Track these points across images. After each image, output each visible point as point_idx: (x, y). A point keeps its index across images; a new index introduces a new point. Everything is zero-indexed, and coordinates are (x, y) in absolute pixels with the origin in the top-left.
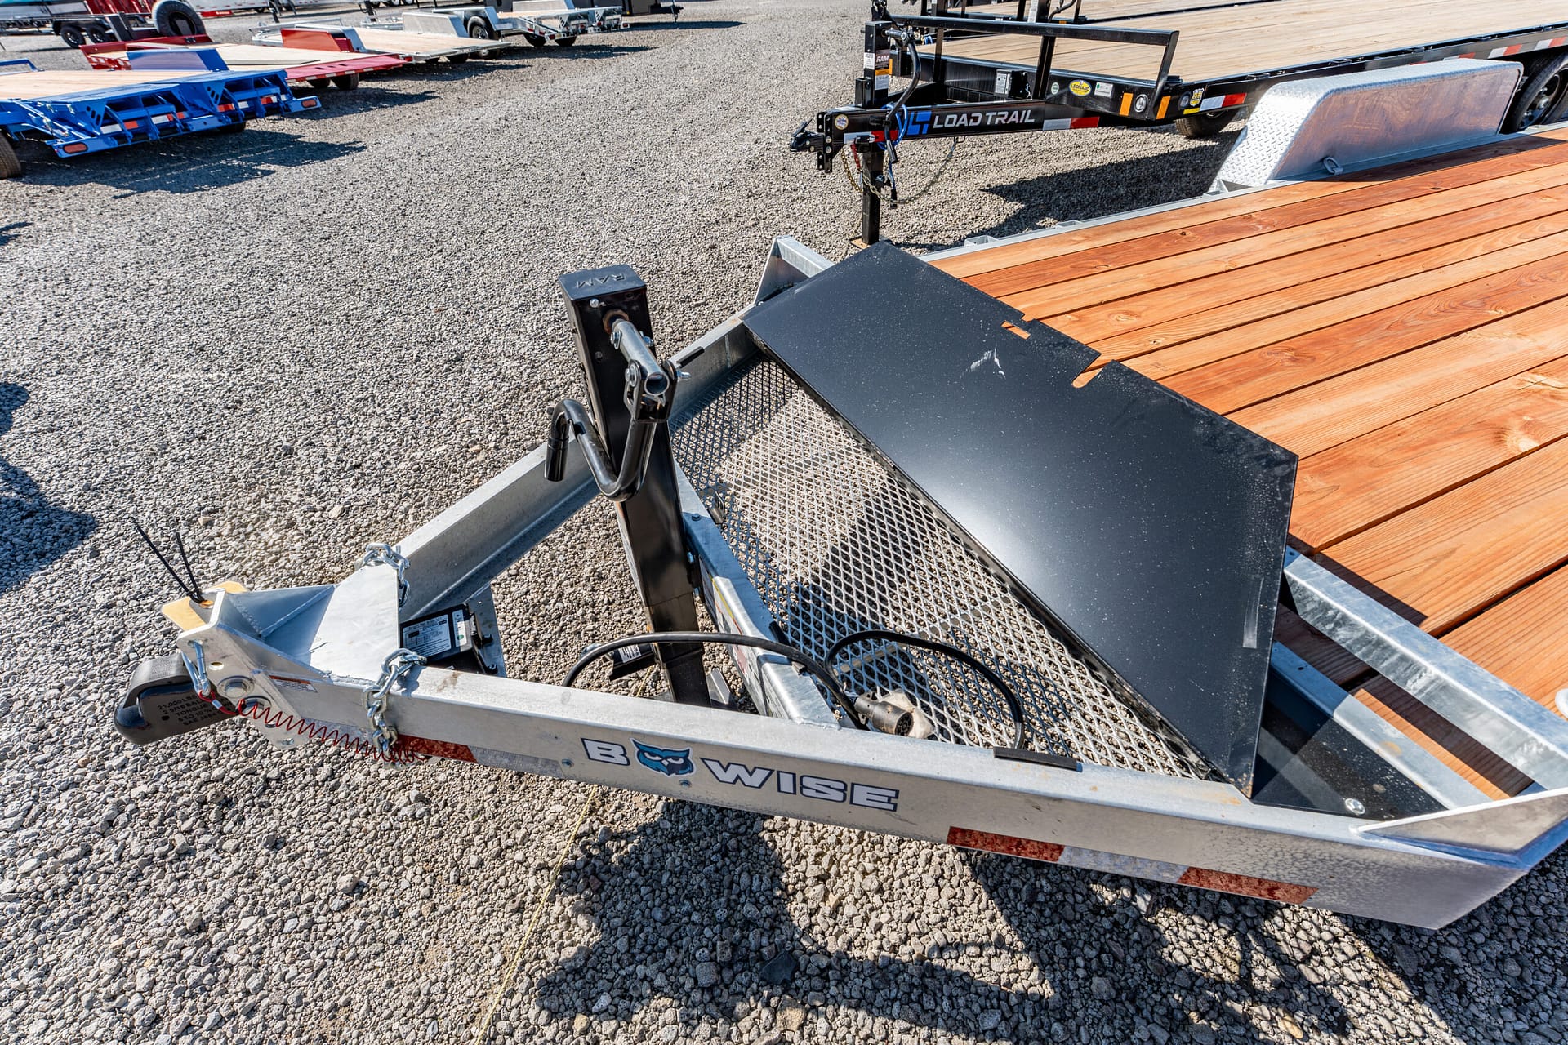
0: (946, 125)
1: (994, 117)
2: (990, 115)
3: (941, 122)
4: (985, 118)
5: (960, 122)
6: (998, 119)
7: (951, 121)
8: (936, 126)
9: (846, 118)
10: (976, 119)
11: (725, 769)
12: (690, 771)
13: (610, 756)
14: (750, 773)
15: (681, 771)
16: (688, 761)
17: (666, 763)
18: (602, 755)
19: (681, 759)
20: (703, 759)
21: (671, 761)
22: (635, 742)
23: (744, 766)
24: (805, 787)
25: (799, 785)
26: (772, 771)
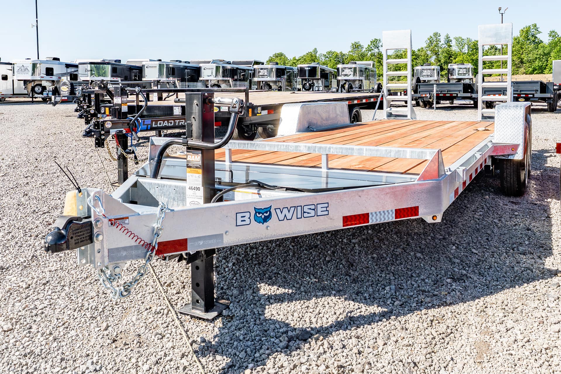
0: (159, 126)
1: (179, 122)
2: (177, 121)
3: (156, 124)
4: (175, 123)
5: (164, 124)
6: (180, 123)
7: (160, 124)
8: (154, 126)
9: (110, 123)
10: (171, 123)
11: (282, 212)
12: (270, 219)
13: (245, 221)
14: (289, 212)
15: (268, 220)
16: (270, 213)
17: (263, 217)
18: (242, 221)
19: (268, 212)
20: (275, 209)
21: (265, 214)
22: (255, 208)
23: (287, 208)
24: (304, 212)
25: (303, 212)
26: (295, 207)
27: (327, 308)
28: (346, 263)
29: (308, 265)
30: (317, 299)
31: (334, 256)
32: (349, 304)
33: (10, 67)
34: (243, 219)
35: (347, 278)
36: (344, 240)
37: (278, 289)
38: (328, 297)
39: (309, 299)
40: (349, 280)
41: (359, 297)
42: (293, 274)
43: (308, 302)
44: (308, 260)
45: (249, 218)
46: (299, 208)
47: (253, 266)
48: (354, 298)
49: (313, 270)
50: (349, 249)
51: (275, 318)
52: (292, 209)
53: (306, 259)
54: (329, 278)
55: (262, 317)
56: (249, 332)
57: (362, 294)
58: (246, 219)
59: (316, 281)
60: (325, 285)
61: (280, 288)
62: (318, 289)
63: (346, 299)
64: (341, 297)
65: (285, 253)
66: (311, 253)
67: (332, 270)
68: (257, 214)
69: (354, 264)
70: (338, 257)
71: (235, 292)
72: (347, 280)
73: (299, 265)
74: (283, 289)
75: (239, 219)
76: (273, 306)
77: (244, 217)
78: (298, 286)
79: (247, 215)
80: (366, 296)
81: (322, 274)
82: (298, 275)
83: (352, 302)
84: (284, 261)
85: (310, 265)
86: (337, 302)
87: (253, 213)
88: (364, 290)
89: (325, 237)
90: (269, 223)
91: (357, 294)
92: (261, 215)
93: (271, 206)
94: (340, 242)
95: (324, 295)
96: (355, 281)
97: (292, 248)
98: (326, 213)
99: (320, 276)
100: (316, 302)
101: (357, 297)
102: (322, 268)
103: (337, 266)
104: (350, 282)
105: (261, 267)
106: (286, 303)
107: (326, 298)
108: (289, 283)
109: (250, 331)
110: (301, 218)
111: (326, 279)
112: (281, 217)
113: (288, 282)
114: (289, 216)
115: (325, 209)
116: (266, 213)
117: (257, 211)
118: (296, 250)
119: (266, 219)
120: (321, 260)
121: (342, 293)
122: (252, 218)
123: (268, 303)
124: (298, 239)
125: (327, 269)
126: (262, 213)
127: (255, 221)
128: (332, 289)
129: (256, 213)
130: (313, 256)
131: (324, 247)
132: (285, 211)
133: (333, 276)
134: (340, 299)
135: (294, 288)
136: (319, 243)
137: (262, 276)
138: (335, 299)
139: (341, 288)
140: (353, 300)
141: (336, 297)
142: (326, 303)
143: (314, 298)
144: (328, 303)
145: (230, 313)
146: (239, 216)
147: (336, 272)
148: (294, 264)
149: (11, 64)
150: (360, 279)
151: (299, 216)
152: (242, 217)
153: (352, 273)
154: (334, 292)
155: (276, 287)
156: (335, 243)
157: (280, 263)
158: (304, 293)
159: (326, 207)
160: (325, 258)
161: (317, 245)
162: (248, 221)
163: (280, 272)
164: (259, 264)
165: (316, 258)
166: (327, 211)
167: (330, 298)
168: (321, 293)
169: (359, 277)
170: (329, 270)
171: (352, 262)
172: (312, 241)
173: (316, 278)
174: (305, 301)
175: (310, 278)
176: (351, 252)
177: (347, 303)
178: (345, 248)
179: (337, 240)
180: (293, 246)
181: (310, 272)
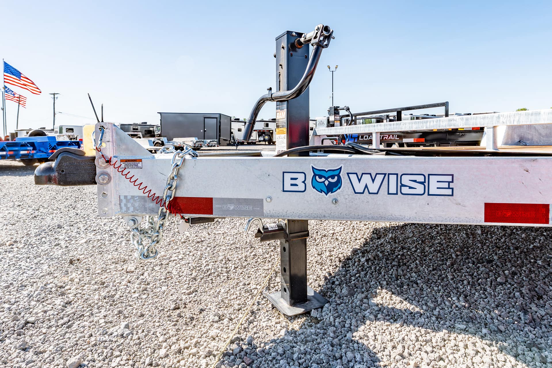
11: (359, 180)
12: (339, 188)
13: (296, 185)
14: (373, 181)
15: (335, 189)
16: (339, 178)
17: (327, 183)
18: (292, 185)
19: (336, 178)
20: (348, 174)
21: (330, 180)
22: (313, 168)
23: (370, 174)
24: (402, 185)
25: (399, 184)
26: (385, 174)
27: (460, 353)
28: (528, 292)
29: (465, 282)
30: (450, 332)
31: (513, 278)
32: (505, 361)
33: (315, 122)
34: (294, 182)
35: (519, 315)
36: (538, 262)
37: (401, 302)
38: (470, 335)
39: (436, 330)
40: (522, 318)
41: (530, 354)
42: (436, 288)
43: (434, 334)
44: (470, 275)
45: (304, 182)
46: (393, 178)
47: (390, 267)
48: (520, 352)
49: (471, 290)
50: (543, 274)
51: (366, 343)
52: (379, 178)
53: (467, 274)
54: (488, 307)
55: (349, 335)
56: (313, 351)
57: (540, 349)
58: (299, 182)
59: (464, 306)
60: (477, 316)
61: (405, 302)
62: (461, 318)
63: (501, 350)
64: (494, 343)
65: (443, 260)
66: (479, 267)
67: (499, 297)
68: (317, 177)
69: (544, 296)
70: (519, 282)
71: (345, 291)
72: (520, 318)
73: (452, 279)
74: (409, 304)
75: (288, 182)
76: (378, 323)
77: (296, 179)
78: (432, 305)
79: (301, 177)
80: (546, 357)
81: (481, 298)
82: (442, 291)
83: (513, 359)
84: (434, 270)
85: (469, 283)
86: (483, 349)
87: (310, 175)
88: (547, 343)
89: (510, 254)
90: (336, 194)
91: (530, 347)
92: (323, 179)
93: (341, 168)
94: (530, 262)
95: (465, 331)
96: (534, 322)
97: (455, 257)
98: (449, 192)
99: (476, 301)
100: (446, 337)
101: (526, 353)
102: (485, 290)
103: (510, 293)
104: (523, 322)
105: (399, 270)
106: (398, 325)
107: (467, 336)
108: (423, 298)
109: (315, 351)
110: (397, 194)
111: (483, 308)
112: (359, 187)
113: (422, 296)
114: (374, 188)
115: (446, 185)
116: (333, 177)
117: (317, 172)
118: (458, 260)
119: (331, 188)
120: (488, 280)
121: (499, 336)
122: (309, 181)
123: (372, 317)
124: (470, 249)
125: (493, 293)
126: (325, 177)
127: (314, 187)
128: (486, 324)
129: (315, 175)
130: (479, 272)
131: (502, 264)
132: (366, 179)
133: (497, 306)
134: (490, 345)
135: (424, 307)
136: (496, 257)
137: (393, 280)
138: (480, 344)
139: (502, 328)
140: (516, 356)
141: (484, 341)
142: (461, 345)
143: (445, 331)
144: (466, 347)
145: (318, 316)
146: (287, 176)
147: (504, 301)
148: (447, 276)
149: (315, 120)
150: (545, 322)
151: (393, 190)
152: (292, 179)
153: (534, 308)
154: (484, 331)
155: (399, 299)
156: (523, 262)
157: (426, 271)
158: (434, 318)
159: (449, 182)
160: (496, 278)
161: (492, 261)
162: (301, 187)
163: (418, 281)
164: (399, 266)
165: (482, 275)
166: (449, 188)
167: (474, 338)
168: (463, 327)
169: (545, 318)
170: (495, 296)
171: (541, 292)
172: (487, 255)
173: (466, 301)
174: (429, 330)
175: (458, 299)
176: (544, 279)
177: (501, 357)
178: (537, 272)
179: (527, 259)
180: (457, 256)
181: (463, 292)
